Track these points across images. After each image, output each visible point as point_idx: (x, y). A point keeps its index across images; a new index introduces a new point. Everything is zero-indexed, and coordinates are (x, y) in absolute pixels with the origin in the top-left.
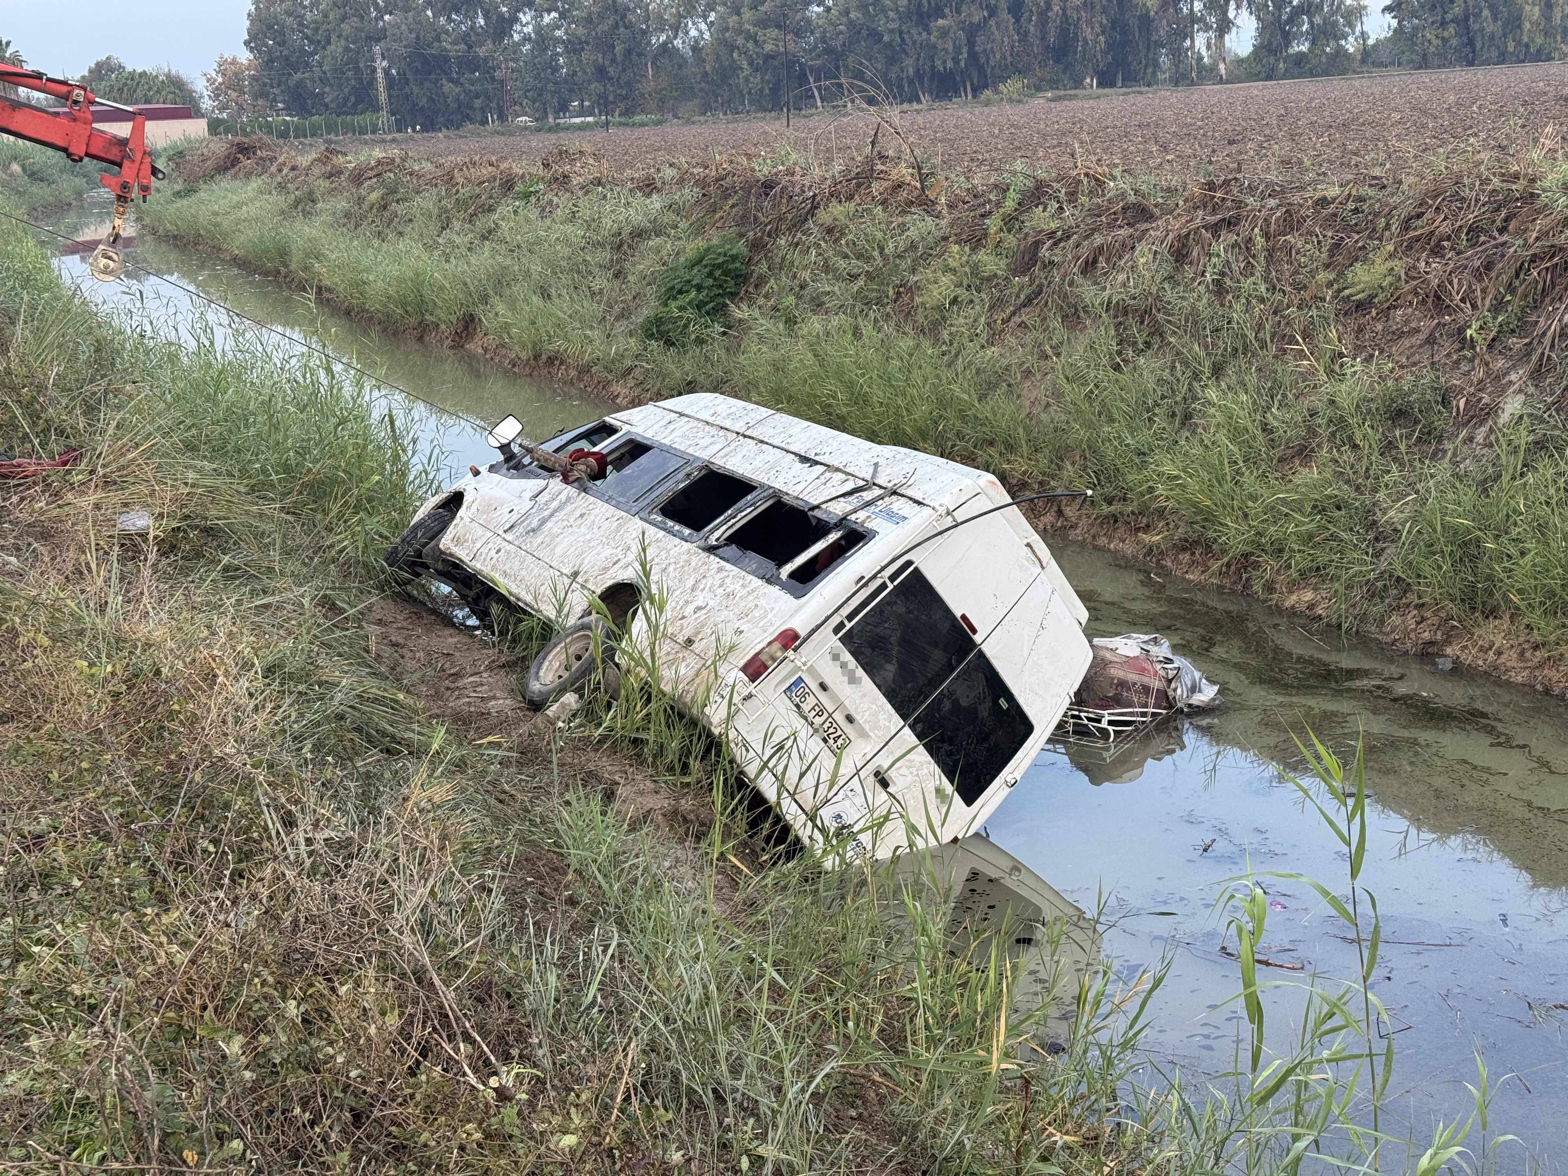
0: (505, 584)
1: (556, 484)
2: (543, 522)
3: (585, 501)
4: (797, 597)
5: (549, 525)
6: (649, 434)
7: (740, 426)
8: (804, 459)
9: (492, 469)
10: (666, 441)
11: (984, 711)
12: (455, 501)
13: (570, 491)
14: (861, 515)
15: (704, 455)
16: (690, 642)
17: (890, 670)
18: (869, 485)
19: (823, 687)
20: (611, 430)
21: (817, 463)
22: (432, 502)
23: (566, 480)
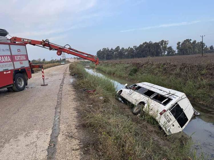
0: (128, 100)
1: (132, 90)
2: (131, 94)
3: (135, 92)
4: (165, 106)
5: (132, 94)
6: (141, 86)
7: (151, 86)
8: (160, 90)
9: (125, 88)
10: (143, 87)
11: (184, 118)
12: (121, 91)
13: (133, 91)
14: (170, 97)
15: (148, 88)
16: (152, 109)
17: (175, 114)
18: (170, 94)
19: (168, 116)
20: (137, 85)
21: (162, 90)
22: (119, 91)
23: (133, 90)
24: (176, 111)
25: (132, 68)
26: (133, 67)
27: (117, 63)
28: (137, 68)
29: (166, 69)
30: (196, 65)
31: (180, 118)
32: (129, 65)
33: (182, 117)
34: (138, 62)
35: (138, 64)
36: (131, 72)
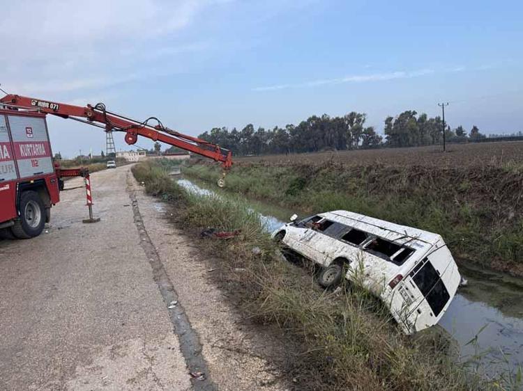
0: (305, 253)
1: (310, 230)
2: (310, 239)
3: (320, 235)
4: (399, 265)
5: (312, 240)
6: (331, 219)
7: (357, 219)
8: (382, 228)
9: (291, 225)
10: (338, 221)
11: (441, 293)
12: (283, 232)
13: (314, 232)
14: (408, 244)
15: (351, 225)
16: (368, 275)
17: (422, 284)
18: (406, 236)
19: (407, 289)
20: (320, 218)
21: (385, 229)
22: (277, 231)
23: (313, 229)
24: (425, 277)
25: (294, 177)
26: (293, 174)
27: (252, 166)
28: (304, 177)
29: (376, 179)
30: (444, 170)
31: (434, 293)
32: (284, 169)
33: (437, 292)
34: (305, 163)
35: (308, 167)
36: (291, 186)
